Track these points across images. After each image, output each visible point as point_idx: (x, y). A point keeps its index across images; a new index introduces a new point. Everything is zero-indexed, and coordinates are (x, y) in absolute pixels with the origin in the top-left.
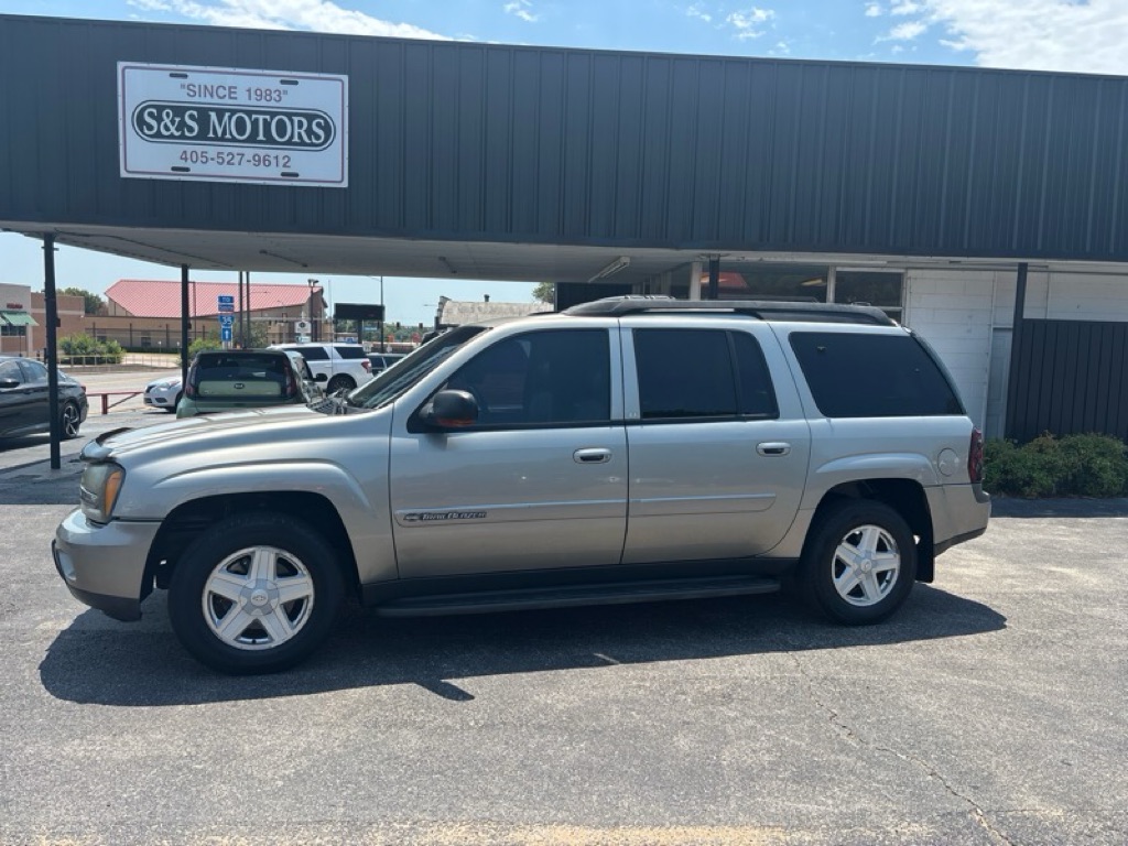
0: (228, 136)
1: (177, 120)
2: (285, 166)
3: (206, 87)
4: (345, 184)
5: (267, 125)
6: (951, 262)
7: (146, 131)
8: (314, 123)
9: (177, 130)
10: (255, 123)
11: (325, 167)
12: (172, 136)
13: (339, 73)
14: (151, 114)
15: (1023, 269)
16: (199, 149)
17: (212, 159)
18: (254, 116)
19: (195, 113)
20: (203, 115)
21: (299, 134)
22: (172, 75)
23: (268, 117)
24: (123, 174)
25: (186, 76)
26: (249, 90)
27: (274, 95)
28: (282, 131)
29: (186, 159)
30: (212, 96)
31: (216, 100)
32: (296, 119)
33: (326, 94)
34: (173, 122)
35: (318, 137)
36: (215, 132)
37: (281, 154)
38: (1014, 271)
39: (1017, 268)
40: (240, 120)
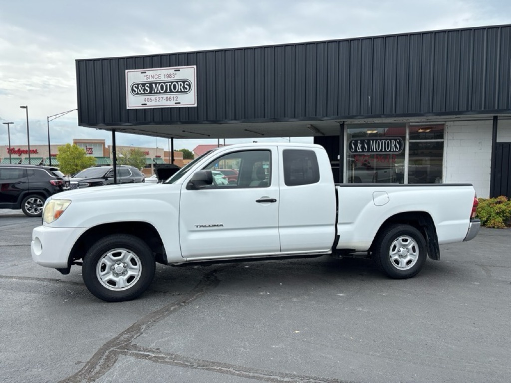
0: (158, 92)
1: (143, 88)
2: (176, 100)
3: (151, 76)
4: (196, 105)
5: (170, 86)
7: (134, 93)
8: (186, 83)
9: (143, 91)
10: (166, 86)
11: (189, 99)
12: (142, 94)
13: (193, 65)
14: (135, 87)
15: (495, 119)
16: (149, 97)
17: (154, 100)
18: (166, 84)
19: (148, 85)
20: (151, 84)
21: (181, 89)
22: (142, 73)
23: (170, 83)
24: (128, 108)
25: (145, 73)
26: (164, 75)
27: (173, 76)
28: (175, 88)
29: (145, 101)
30: (153, 78)
31: (155, 80)
32: (179, 83)
33: (189, 73)
34: (142, 89)
35: (186, 89)
36: (154, 91)
37: (175, 96)
38: (491, 120)
39: (493, 118)
40: (162, 86)
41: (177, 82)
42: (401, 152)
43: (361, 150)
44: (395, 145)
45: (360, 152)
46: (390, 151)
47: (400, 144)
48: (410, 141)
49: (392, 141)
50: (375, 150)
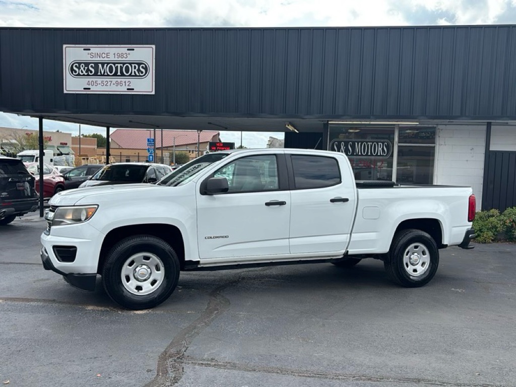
0: (106, 74)
1: (86, 68)
2: (128, 85)
3: (97, 54)
4: (153, 93)
5: (121, 68)
7: (74, 74)
8: (141, 66)
9: (86, 72)
10: (117, 68)
11: (145, 86)
13: (153, 44)
14: (76, 66)
15: (489, 125)
16: (94, 80)
17: (99, 84)
18: (116, 65)
19: (93, 65)
20: (96, 64)
21: (135, 72)
22: (84, 50)
23: (122, 65)
24: (65, 92)
25: (89, 50)
26: (114, 54)
27: (124, 56)
28: (127, 71)
29: (89, 84)
30: (100, 57)
31: (101, 59)
32: (133, 65)
33: (145, 54)
34: (84, 69)
35: (142, 72)
36: (101, 72)
37: (127, 80)
38: (484, 126)
39: (486, 124)
40: (111, 67)
41: (131, 64)
42: (389, 156)
44: (383, 149)
46: (377, 155)
47: (388, 147)
48: (399, 144)
49: (379, 144)
50: (360, 154)
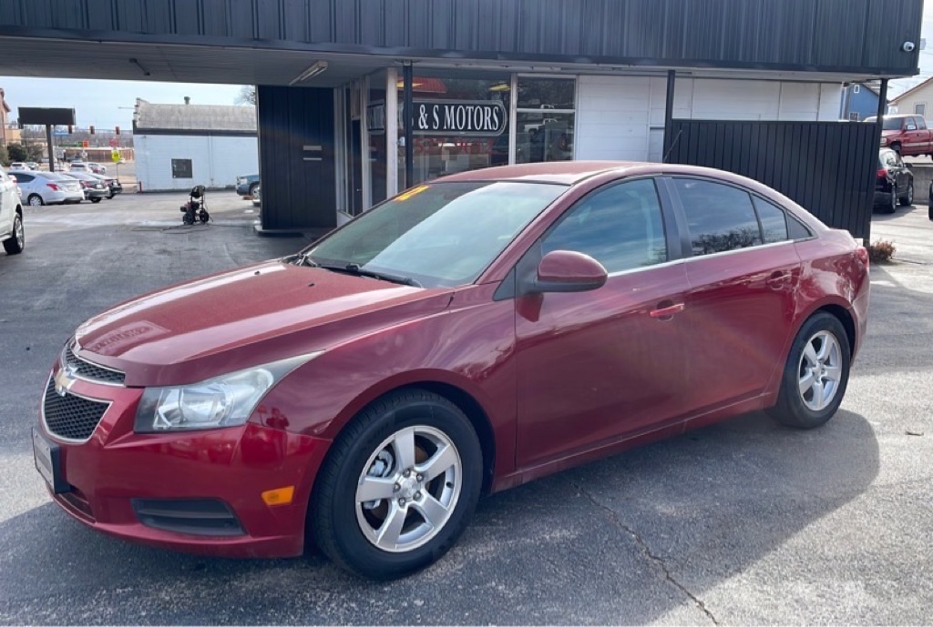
6: (614, 69)
15: (671, 75)
38: (664, 76)
39: (666, 74)
42: (502, 132)
43: (426, 127)
44: (492, 118)
45: (424, 129)
46: (482, 130)
47: (500, 115)
48: (520, 110)
49: (486, 108)
50: (453, 127)
